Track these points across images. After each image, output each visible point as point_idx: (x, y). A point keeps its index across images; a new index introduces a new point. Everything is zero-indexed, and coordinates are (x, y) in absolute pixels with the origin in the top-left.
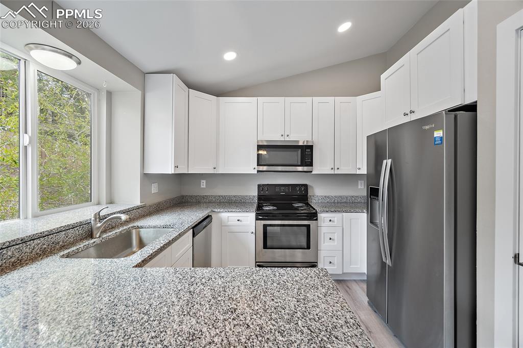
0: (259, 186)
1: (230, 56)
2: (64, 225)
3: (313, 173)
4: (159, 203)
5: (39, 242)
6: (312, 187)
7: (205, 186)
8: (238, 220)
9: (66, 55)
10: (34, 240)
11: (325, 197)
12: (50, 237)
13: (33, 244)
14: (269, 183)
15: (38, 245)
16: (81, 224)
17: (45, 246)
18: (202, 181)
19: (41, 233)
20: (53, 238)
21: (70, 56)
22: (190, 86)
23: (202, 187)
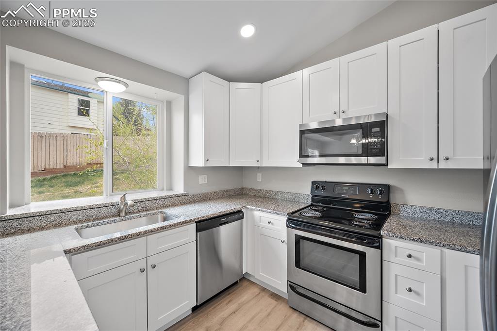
0: (314, 183)
1: (248, 31)
2: (96, 204)
3: (389, 167)
4: (207, 194)
5: (75, 213)
6: (401, 190)
7: (261, 181)
8: (269, 223)
9: (116, 82)
10: (71, 211)
11: (430, 209)
12: (85, 211)
13: (70, 214)
14: (327, 181)
15: (74, 215)
16: (112, 205)
17: (80, 217)
18: (258, 174)
19: (76, 208)
20: (88, 212)
21: (119, 82)
22: (230, 79)
23: (258, 180)
